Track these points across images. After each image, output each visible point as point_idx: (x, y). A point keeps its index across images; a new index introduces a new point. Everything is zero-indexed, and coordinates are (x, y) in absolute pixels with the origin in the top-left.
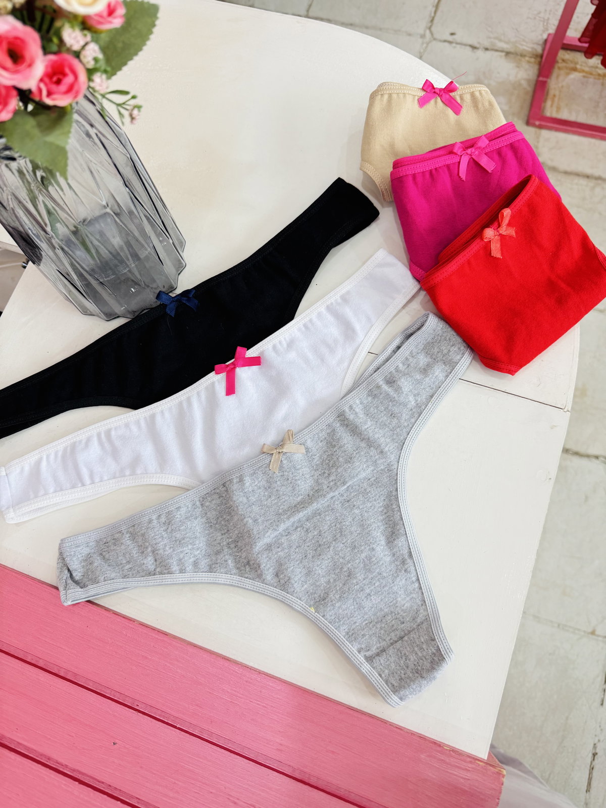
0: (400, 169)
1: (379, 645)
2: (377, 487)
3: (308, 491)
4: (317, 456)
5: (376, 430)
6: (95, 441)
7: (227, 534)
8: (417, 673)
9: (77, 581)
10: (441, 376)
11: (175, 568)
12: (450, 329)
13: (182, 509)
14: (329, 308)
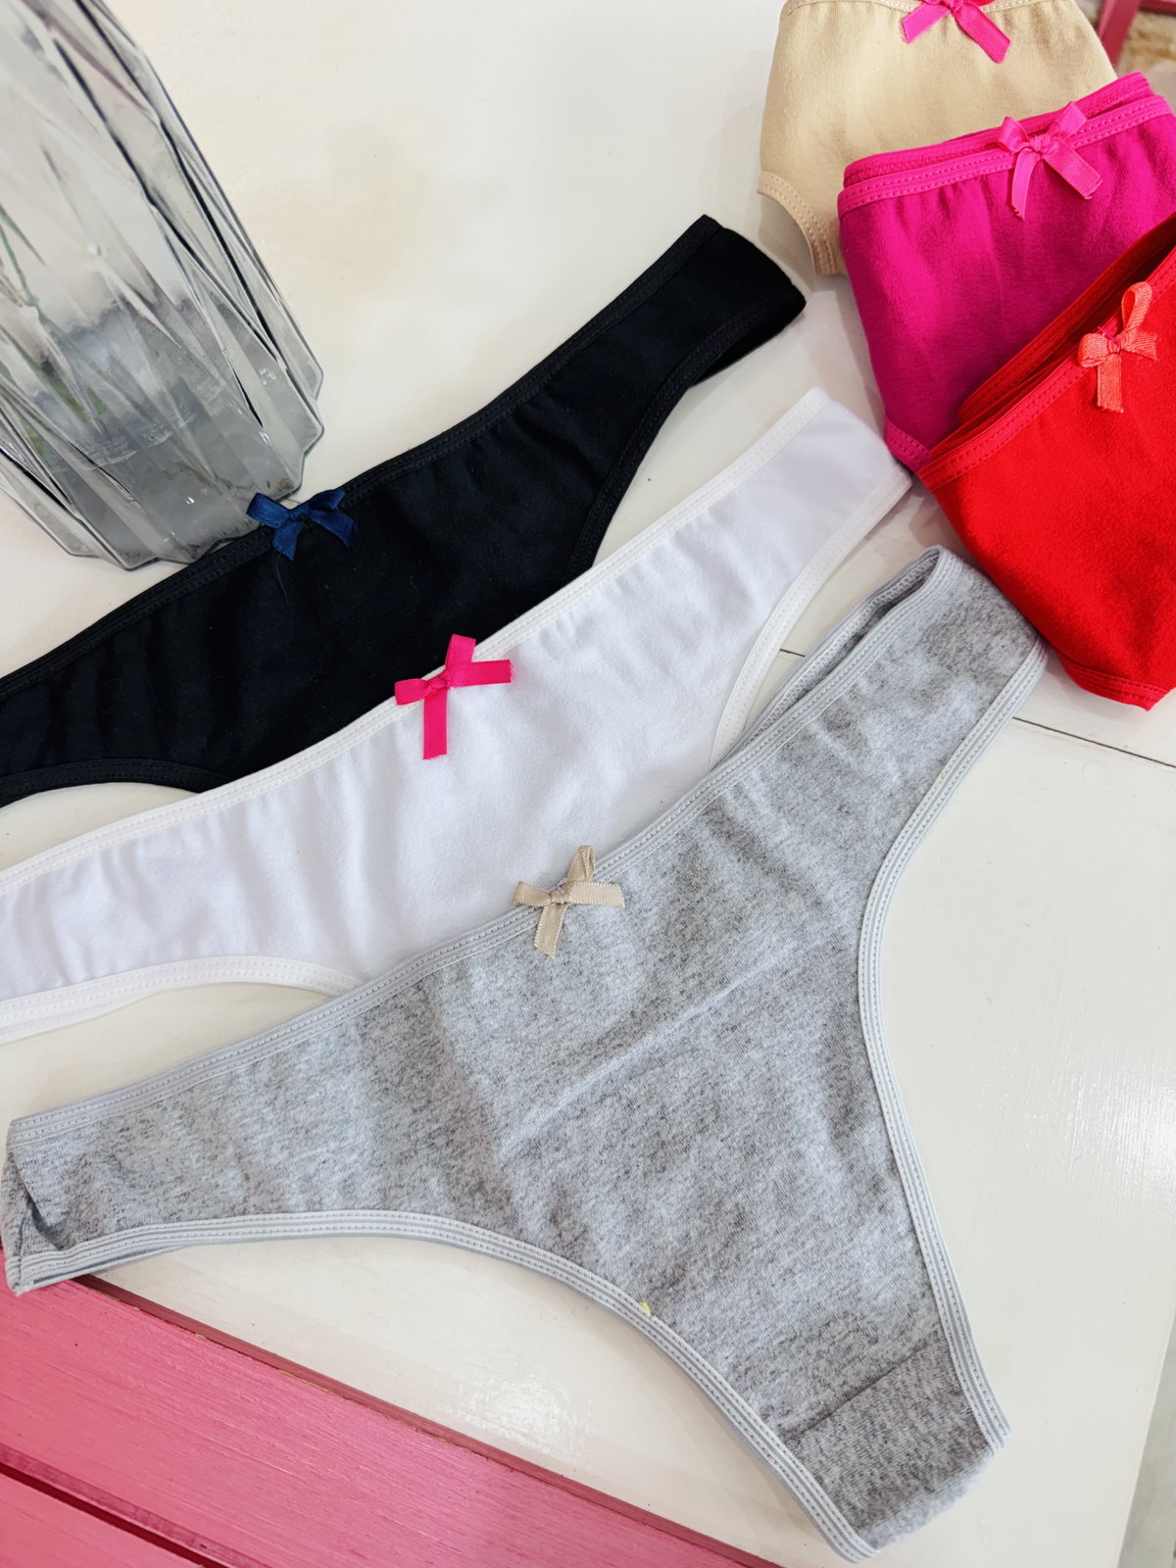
0: (865, 185)
1: (813, 1399)
2: (805, 994)
3: (630, 1003)
4: (654, 911)
5: (802, 847)
6: (97, 867)
7: (425, 1111)
8: (916, 1477)
9: (51, 1227)
10: (968, 711)
11: (295, 1199)
12: (991, 591)
13: (313, 1047)
14: (682, 540)
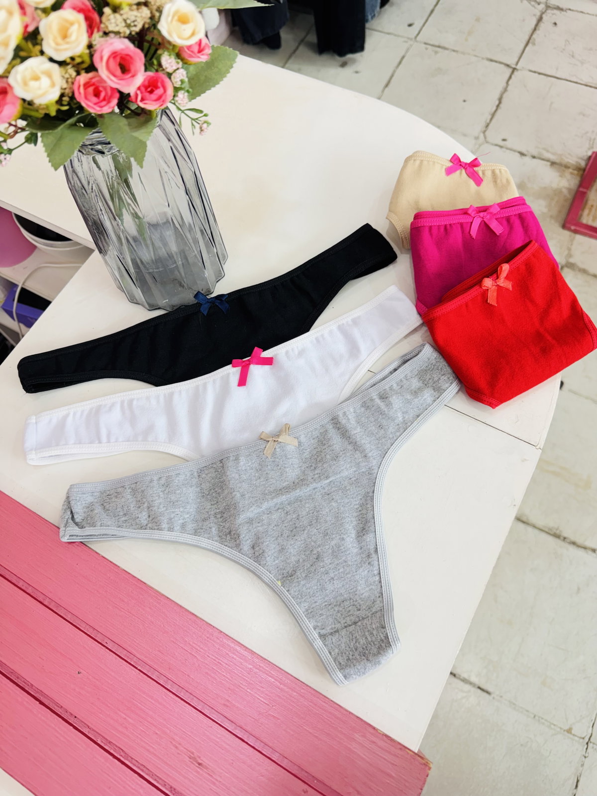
0: (419, 220)
1: (333, 626)
3: (293, 479)
4: (308, 450)
5: (364, 437)
6: (118, 407)
7: (215, 505)
8: (364, 656)
9: (77, 523)
10: (429, 400)
11: (165, 525)
12: (442, 360)
13: (180, 476)
14: (341, 328)
